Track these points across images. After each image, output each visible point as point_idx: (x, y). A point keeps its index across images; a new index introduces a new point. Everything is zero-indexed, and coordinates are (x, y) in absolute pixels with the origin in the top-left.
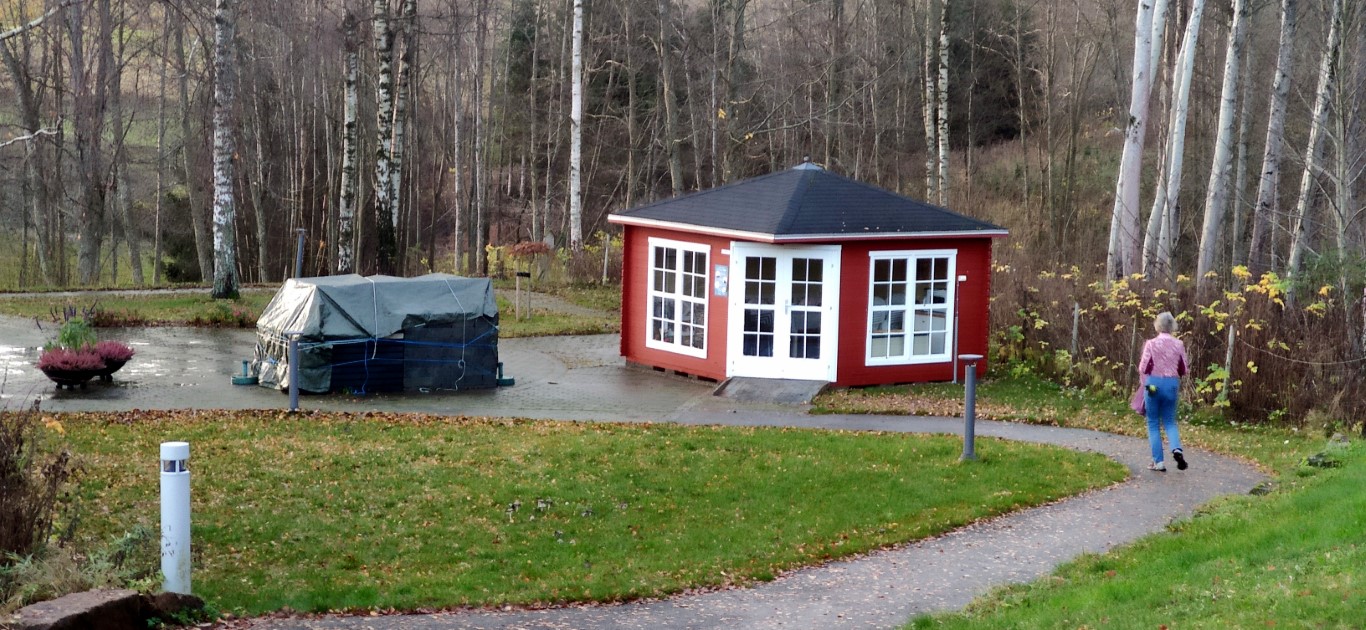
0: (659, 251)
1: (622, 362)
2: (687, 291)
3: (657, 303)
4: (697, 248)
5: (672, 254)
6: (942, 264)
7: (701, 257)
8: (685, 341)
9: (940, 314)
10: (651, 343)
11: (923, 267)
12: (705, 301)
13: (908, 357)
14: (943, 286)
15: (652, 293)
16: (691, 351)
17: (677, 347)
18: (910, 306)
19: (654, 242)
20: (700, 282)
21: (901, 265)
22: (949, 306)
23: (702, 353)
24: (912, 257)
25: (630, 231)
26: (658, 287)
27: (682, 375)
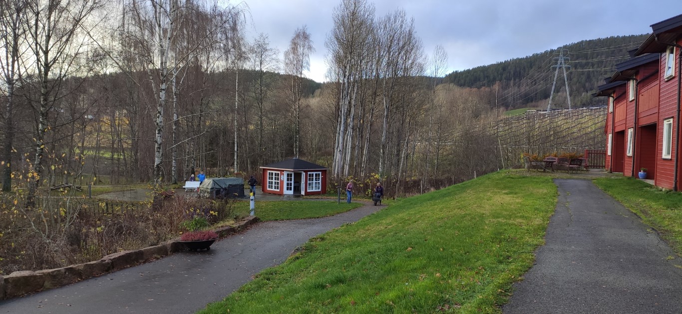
0: (270, 173)
1: (262, 192)
2: (275, 180)
3: (269, 182)
4: (277, 172)
5: (272, 173)
6: (319, 174)
7: (278, 174)
8: (275, 188)
9: (319, 183)
10: (268, 189)
11: (316, 174)
12: (279, 181)
13: (314, 190)
14: (319, 178)
15: (268, 180)
16: (276, 190)
17: (273, 189)
18: (314, 182)
19: (268, 171)
20: (278, 178)
21: (313, 174)
22: (320, 181)
23: (279, 190)
24: (314, 173)
25: (264, 169)
26: (269, 179)
27: (274, 194)
